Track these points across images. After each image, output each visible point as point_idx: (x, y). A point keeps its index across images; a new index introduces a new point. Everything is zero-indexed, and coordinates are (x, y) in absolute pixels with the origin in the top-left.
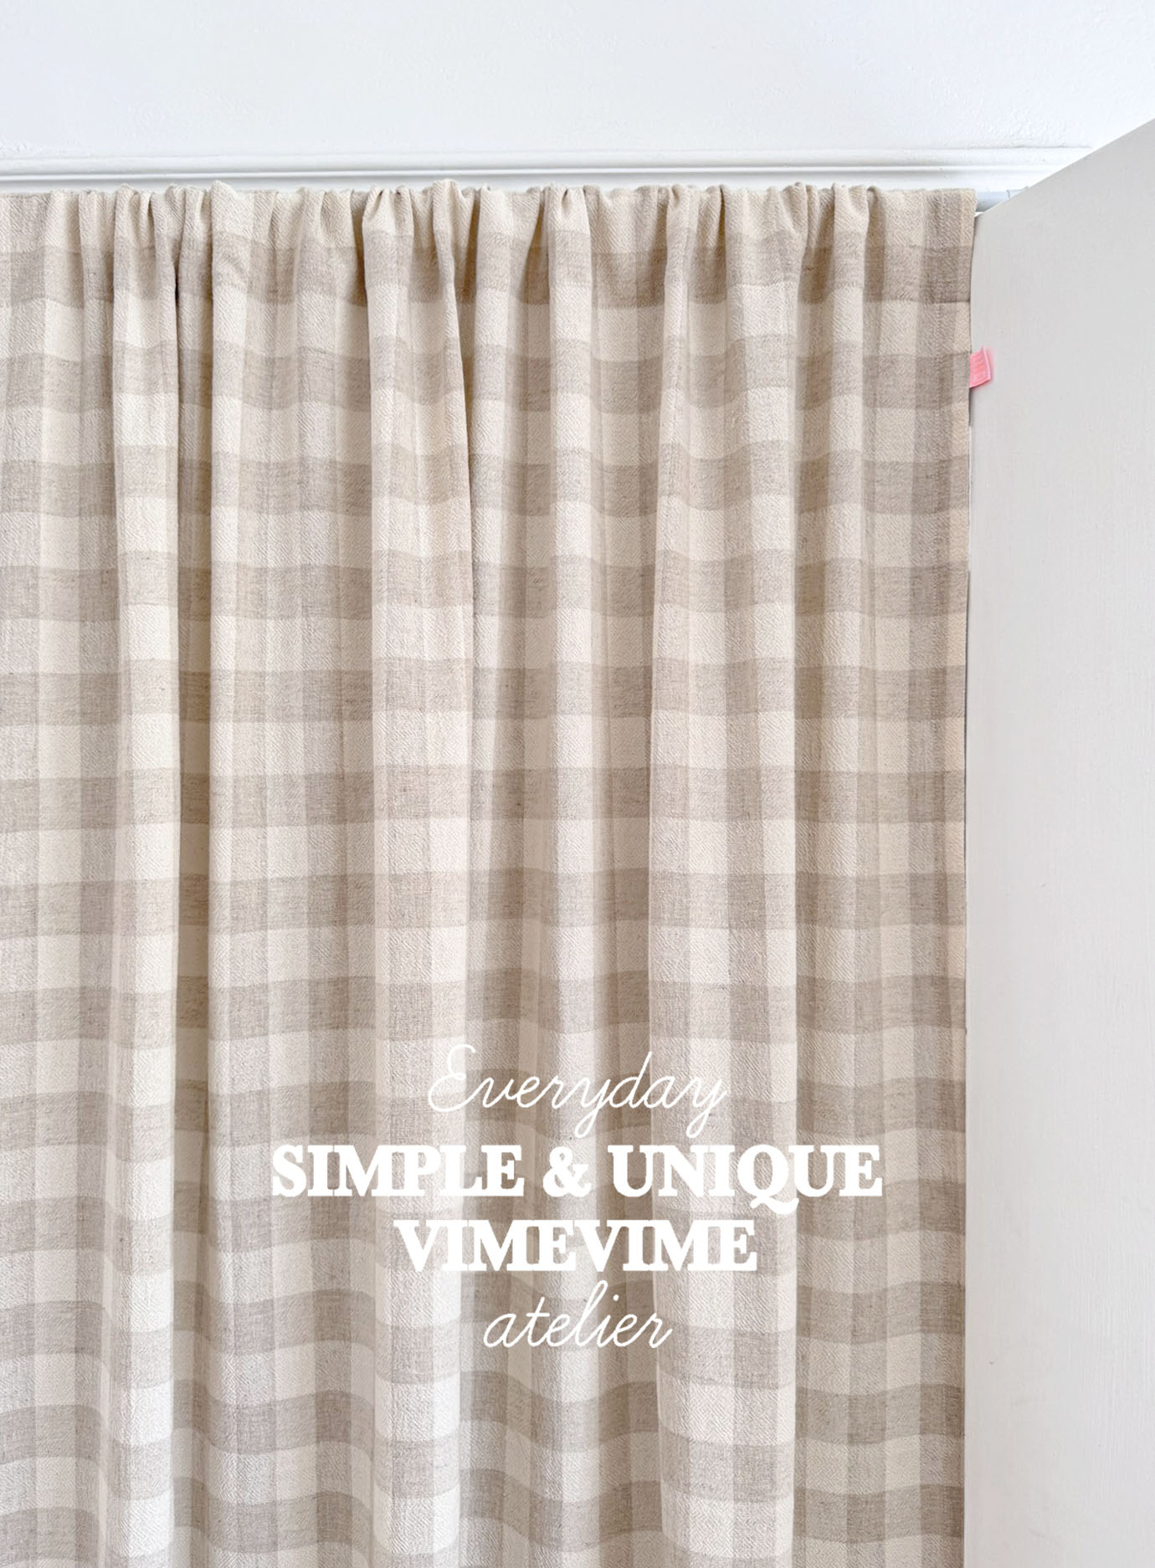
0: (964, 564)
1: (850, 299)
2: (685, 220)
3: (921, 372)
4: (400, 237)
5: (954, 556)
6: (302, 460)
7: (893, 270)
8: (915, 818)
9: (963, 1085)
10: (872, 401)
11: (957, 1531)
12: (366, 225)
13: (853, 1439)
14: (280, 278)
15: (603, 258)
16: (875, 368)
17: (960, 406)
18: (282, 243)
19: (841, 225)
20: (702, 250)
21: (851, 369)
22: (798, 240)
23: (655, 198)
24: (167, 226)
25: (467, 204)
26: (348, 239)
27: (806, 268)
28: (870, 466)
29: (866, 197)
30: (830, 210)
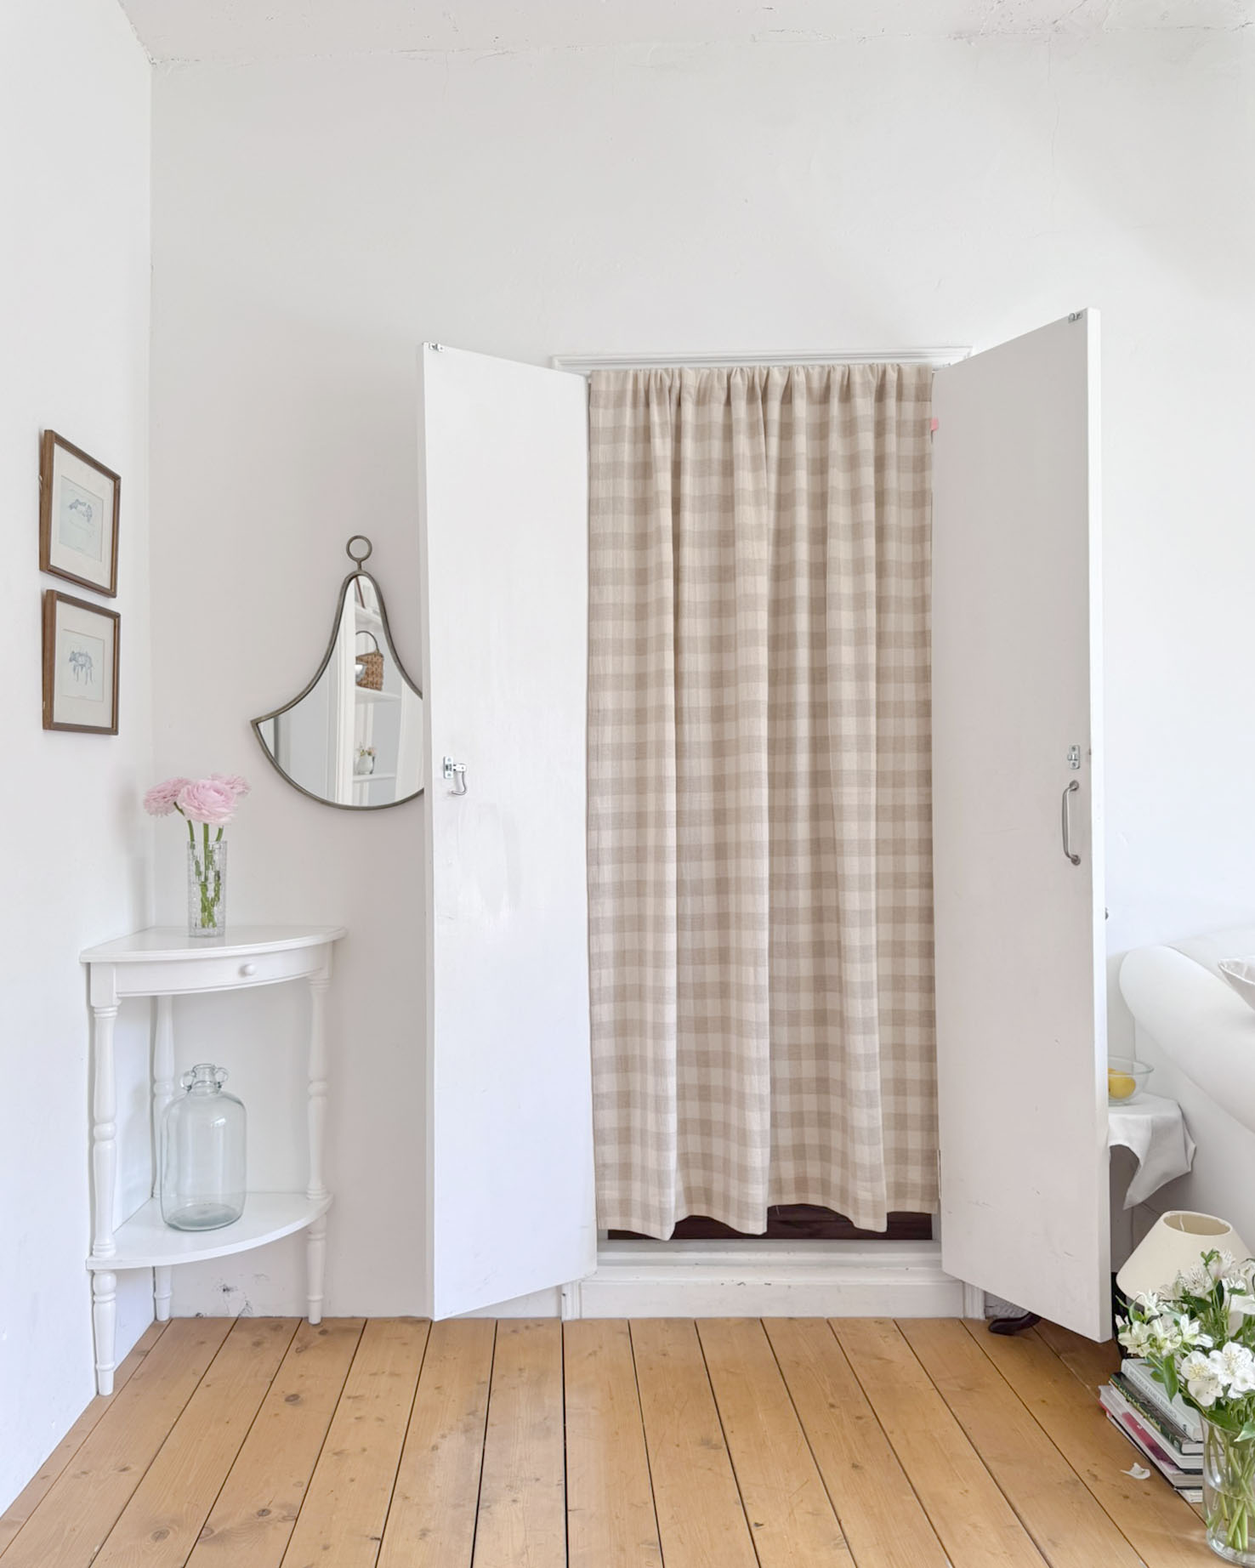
0: (930, 489)
1: (891, 402)
2: (837, 378)
3: (915, 426)
4: (744, 384)
5: (927, 486)
6: (710, 460)
7: (906, 392)
8: (915, 578)
9: (930, 666)
10: (899, 435)
11: (930, 819)
12: (732, 380)
13: (894, 786)
14: (701, 397)
15: (809, 389)
16: (900, 424)
17: (928, 437)
18: (703, 386)
19: (888, 377)
20: (842, 386)
21: (892, 425)
22: (874, 383)
23: (827, 370)
24: (667, 382)
25: (765, 372)
26: (726, 386)
27: (876, 391)
28: (899, 457)
29: (896, 368)
30: (884, 372)
